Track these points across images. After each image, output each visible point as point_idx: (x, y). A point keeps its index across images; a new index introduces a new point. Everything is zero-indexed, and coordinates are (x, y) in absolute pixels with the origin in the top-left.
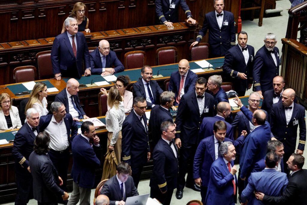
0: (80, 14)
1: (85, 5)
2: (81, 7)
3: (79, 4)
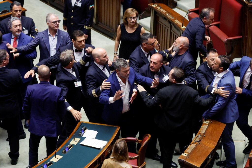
0: (131, 22)
1: (136, 12)
2: (132, 13)
3: (130, 10)
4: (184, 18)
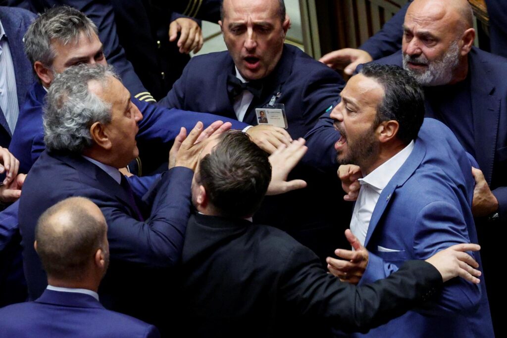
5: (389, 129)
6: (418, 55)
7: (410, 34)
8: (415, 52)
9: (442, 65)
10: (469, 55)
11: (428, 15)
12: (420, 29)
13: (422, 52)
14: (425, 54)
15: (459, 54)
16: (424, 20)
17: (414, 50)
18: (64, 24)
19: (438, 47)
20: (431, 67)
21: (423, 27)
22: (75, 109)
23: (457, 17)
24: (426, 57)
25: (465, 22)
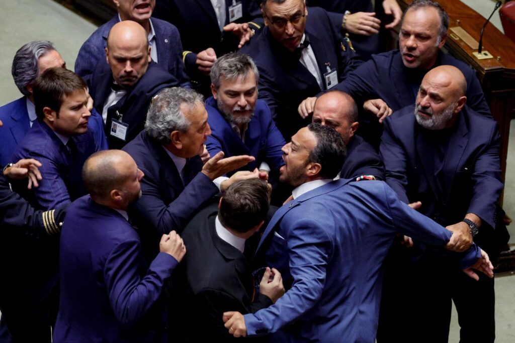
4: (488, 21)
5: (315, 168)
6: (427, 107)
7: (424, 93)
8: (426, 105)
9: (441, 117)
10: (459, 113)
11: (439, 82)
12: (432, 91)
13: (430, 106)
14: (432, 108)
15: (454, 113)
16: (436, 85)
17: (426, 104)
18: (230, 67)
19: (441, 105)
20: (434, 117)
21: (434, 90)
22: (166, 118)
23: (458, 87)
24: (432, 109)
25: (462, 91)
